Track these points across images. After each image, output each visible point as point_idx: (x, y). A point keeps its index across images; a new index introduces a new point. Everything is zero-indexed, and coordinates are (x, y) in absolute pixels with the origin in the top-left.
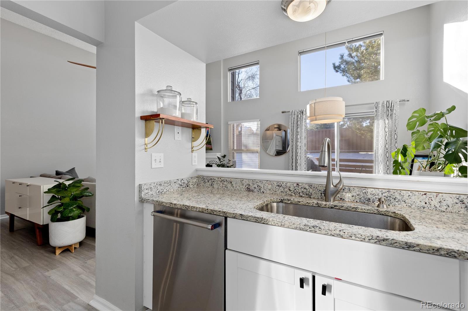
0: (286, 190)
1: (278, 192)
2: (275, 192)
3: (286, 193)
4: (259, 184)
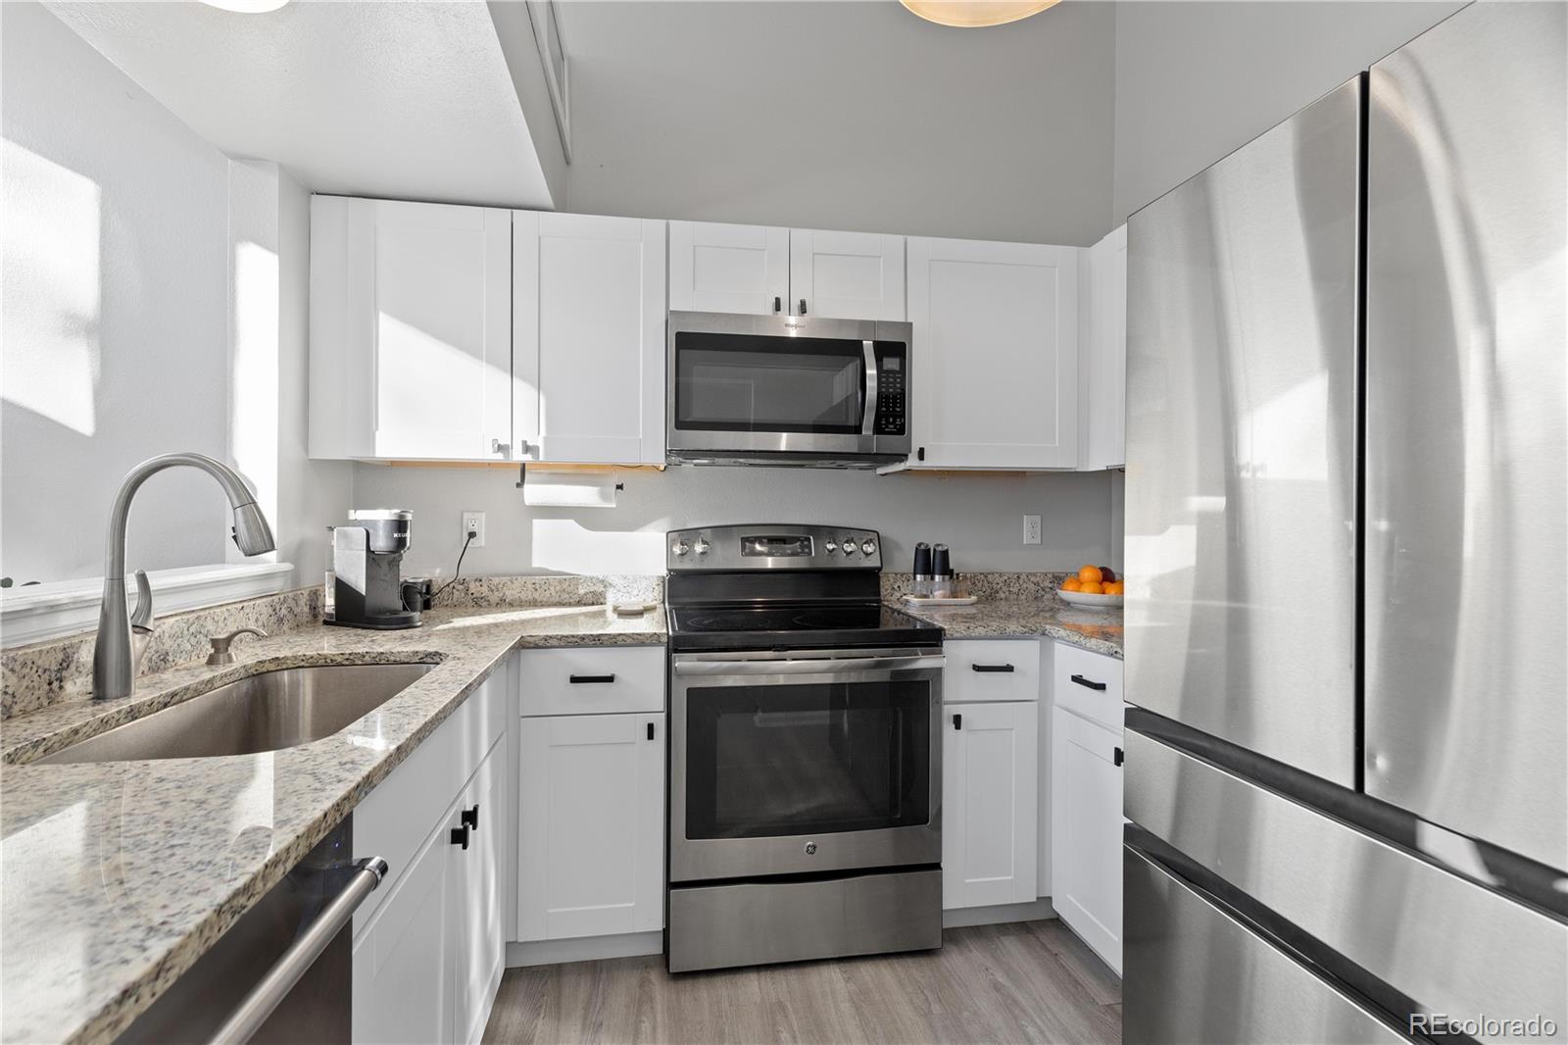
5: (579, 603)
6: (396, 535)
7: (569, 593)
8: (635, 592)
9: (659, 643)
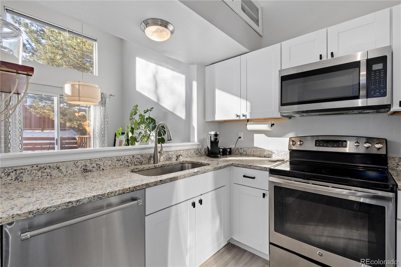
0: (124, 162)
1: (117, 166)
2: (115, 167)
3: (124, 165)
4: (98, 163)
5: (265, 157)
6: (215, 137)
7: (262, 154)
8: (281, 155)
9: (266, 170)
